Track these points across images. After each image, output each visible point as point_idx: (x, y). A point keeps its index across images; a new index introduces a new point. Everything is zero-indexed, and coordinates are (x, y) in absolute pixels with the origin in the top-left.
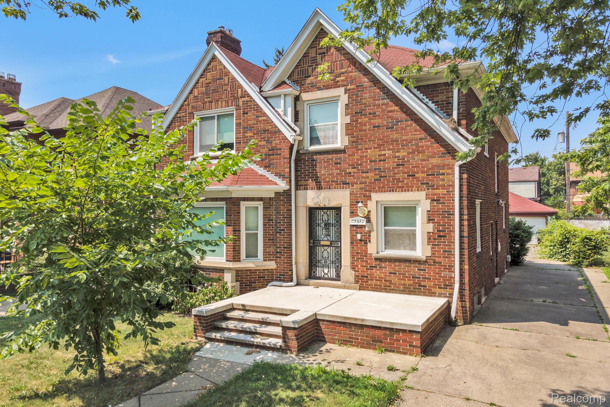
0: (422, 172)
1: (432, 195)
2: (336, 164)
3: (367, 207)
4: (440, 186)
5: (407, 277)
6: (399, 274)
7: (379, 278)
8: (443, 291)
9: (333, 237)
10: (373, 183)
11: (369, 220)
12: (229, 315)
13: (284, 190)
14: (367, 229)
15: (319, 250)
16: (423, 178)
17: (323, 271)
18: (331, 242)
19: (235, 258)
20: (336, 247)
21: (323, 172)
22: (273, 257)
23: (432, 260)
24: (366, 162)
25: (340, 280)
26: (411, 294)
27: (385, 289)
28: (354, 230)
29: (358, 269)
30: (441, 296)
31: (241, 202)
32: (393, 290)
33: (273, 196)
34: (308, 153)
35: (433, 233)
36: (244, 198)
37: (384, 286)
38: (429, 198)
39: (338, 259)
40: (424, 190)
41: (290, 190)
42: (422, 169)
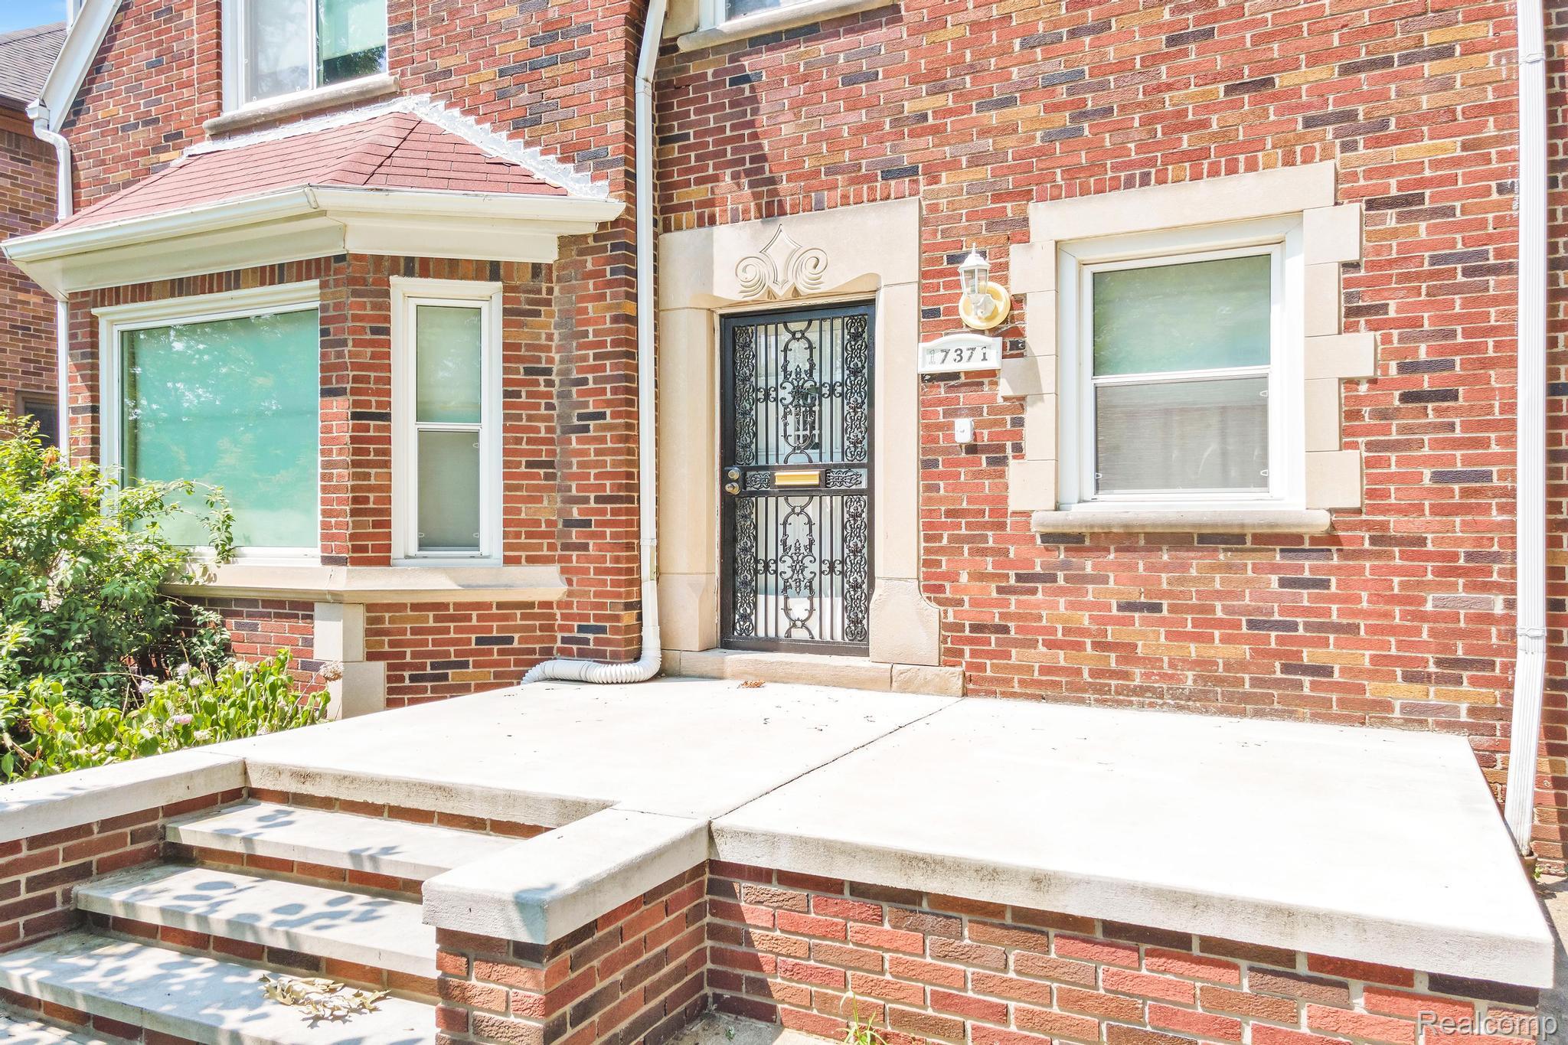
0: (1314, 60)
1: (1369, 174)
2: (850, 80)
3: (1004, 280)
4: (1423, 118)
5: (1220, 624)
6: (1173, 609)
7: (1067, 631)
8: (1433, 695)
9: (833, 447)
10: (1040, 153)
11: (1014, 345)
12: (193, 832)
13: (602, 225)
14: (1004, 389)
15: (769, 512)
16: (1320, 90)
17: (787, 610)
18: (826, 471)
19: (364, 549)
20: (850, 493)
21: (786, 130)
22: (551, 547)
23: (1369, 526)
24: (1004, 51)
25: (865, 653)
26: (1243, 713)
27: (1100, 689)
28: (940, 402)
29: (955, 590)
30: (1422, 723)
31: (394, 279)
32: (1140, 691)
33: (549, 255)
34: (718, 49)
35: (1373, 381)
36: (410, 260)
37: (1094, 673)
38: (1352, 196)
39: (856, 551)
40: (1326, 156)
41: (627, 222)
42: (1317, 43)
